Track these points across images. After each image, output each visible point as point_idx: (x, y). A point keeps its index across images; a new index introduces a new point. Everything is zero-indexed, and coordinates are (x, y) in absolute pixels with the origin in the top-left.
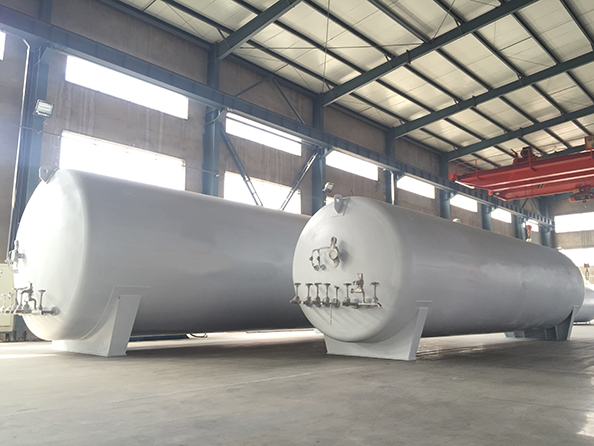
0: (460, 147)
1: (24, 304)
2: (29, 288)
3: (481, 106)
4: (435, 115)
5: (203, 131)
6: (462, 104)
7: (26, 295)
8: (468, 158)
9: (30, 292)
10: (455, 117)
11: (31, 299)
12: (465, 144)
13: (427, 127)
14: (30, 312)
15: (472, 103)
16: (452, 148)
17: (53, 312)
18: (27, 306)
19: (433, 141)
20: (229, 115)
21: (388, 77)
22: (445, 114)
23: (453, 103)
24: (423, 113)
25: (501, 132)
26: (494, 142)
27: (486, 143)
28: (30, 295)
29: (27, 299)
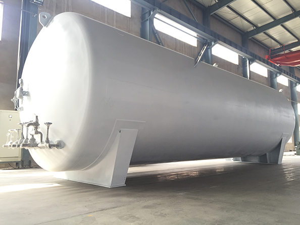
1: (30, 137)
2: (34, 121)
4: (277, 22)
7: (32, 128)
9: (36, 124)
11: (37, 133)
13: (267, 31)
14: (36, 145)
17: (59, 145)
18: (33, 139)
20: (157, 16)
22: (281, 22)
24: (270, 20)
28: (36, 128)
29: (33, 132)
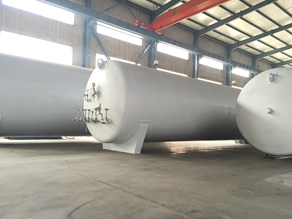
0: (263, 53)
3: (276, 34)
4: (252, 38)
5: (83, 31)
6: (266, 33)
8: (267, 57)
10: (262, 39)
12: (266, 51)
13: (248, 44)
15: (271, 33)
16: (259, 53)
19: (250, 50)
20: (98, 23)
21: (232, 23)
22: (257, 38)
23: (261, 32)
24: (246, 37)
25: (285, 45)
26: (281, 50)
27: (276, 50)
